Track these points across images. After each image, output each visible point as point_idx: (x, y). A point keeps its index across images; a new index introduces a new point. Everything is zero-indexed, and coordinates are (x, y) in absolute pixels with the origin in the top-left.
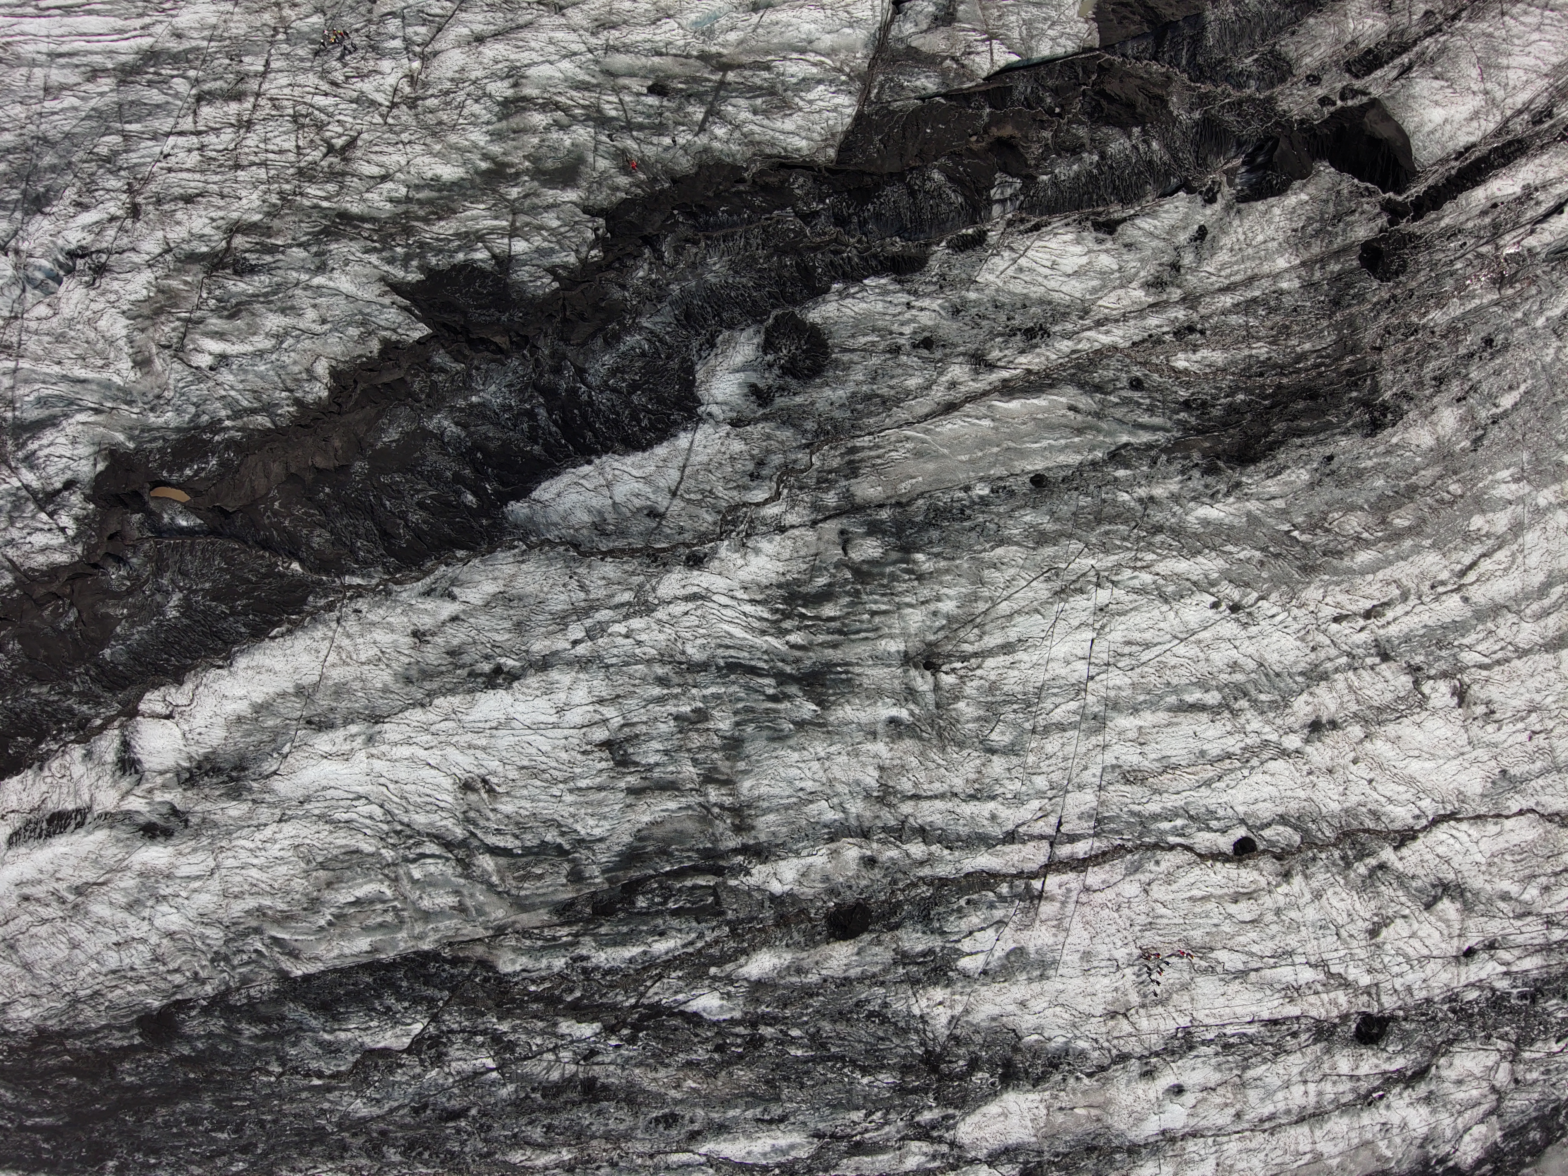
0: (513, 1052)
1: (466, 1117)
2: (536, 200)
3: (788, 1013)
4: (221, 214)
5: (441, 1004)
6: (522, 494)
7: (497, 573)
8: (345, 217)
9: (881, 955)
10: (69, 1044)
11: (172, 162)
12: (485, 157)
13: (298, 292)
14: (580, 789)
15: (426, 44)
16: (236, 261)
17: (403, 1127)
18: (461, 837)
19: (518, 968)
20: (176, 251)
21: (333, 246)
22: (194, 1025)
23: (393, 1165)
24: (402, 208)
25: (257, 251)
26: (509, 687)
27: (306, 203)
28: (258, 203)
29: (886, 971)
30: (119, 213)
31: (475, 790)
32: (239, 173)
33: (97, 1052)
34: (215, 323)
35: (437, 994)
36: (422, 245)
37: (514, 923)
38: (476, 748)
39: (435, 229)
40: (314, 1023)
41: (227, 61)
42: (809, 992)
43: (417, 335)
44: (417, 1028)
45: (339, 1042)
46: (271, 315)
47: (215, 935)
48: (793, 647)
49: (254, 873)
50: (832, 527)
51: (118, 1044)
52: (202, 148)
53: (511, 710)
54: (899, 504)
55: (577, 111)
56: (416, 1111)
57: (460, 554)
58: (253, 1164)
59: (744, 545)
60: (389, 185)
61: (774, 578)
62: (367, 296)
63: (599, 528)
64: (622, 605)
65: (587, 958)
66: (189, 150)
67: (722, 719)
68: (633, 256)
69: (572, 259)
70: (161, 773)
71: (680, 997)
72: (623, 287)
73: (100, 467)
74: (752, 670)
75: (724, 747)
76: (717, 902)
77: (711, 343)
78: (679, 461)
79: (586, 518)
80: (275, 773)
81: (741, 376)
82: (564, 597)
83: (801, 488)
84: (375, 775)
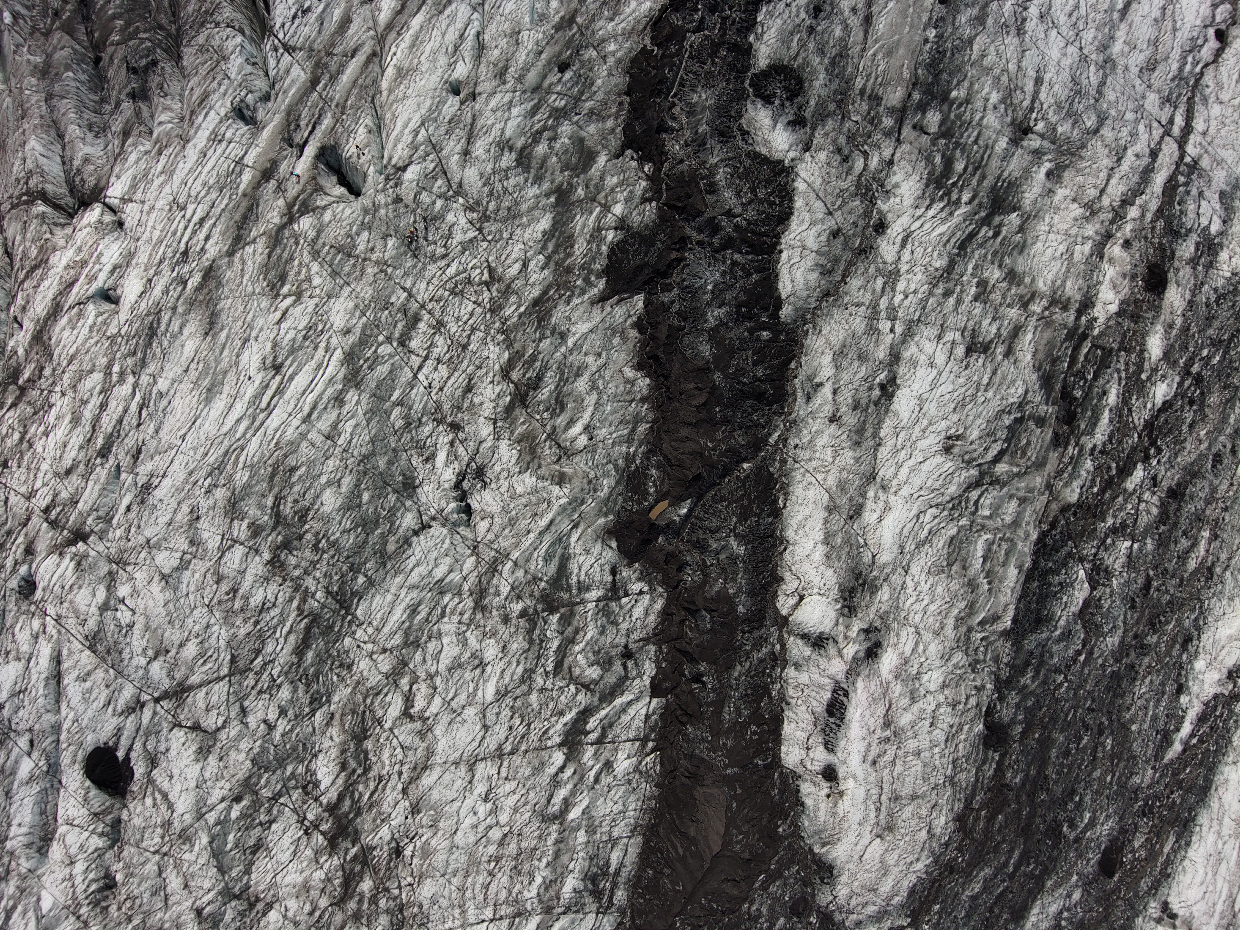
0: (1127, 526)
1: (1152, 579)
2: (594, 182)
3: (1191, 349)
4: (491, 375)
5: (1074, 550)
6: (778, 303)
7: (819, 350)
8: (537, 302)
9: (1186, 272)
10: (976, 805)
12: (548, 195)
13: (571, 359)
14: (988, 384)
15: (450, 187)
16: (528, 385)
17: (1138, 622)
18: (977, 473)
19: (1078, 490)
20: (498, 416)
21: (553, 320)
22: (1005, 713)
23: (1158, 643)
24: (552, 265)
25: (529, 368)
26: (898, 387)
27: (516, 319)
28: (497, 348)
29: (1196, 277)
30: (451, 436)
31: (953, 446)
32: (470, 348)
33: (989, 790)
34: (561, 421)
35: (1067, 549)
36: (582, 267)
37: (1049, 475)
38: (926, 428)
39: (577, 253)
40: (1044, 635)
41: (387, 312)
42: (1186, 329)
43: (641, 304)
44: (1082, 573)
45: (1064, 628)
46: (577, 384)
47: (958, 657)
48: (970, 202)
49: (932, 608)
50: (907, 131)
51: (992, 772)
52: (439, 361)
53: (915, 393)
54: (914, 84)
55: (550, 122)
56: (1133, 607)
57: (793, 365)
58: (1112, 733)
59: (887, 192)
60: (532, 264)
61: (921, 186)
62: (598, 319)
63: (825, 272)
64: (884, 288)
65: (1095, 446)
66: (436, 369)
67: (992, 273)
68: (664, 145)
69: (644, 184)
70: (837, 624)
71: (1149, 406)
72: (681, 161)
73: (614, 545)
74: (972, 236)
75: (1011, 283)
76: (1103, 349)
77: (745, 133)
78: (813, 196)
79: (815, 275)
80: (874, 557)
81: (779, 126)
82: (858, 320)
83: (869, 137)
84: (910, 499)
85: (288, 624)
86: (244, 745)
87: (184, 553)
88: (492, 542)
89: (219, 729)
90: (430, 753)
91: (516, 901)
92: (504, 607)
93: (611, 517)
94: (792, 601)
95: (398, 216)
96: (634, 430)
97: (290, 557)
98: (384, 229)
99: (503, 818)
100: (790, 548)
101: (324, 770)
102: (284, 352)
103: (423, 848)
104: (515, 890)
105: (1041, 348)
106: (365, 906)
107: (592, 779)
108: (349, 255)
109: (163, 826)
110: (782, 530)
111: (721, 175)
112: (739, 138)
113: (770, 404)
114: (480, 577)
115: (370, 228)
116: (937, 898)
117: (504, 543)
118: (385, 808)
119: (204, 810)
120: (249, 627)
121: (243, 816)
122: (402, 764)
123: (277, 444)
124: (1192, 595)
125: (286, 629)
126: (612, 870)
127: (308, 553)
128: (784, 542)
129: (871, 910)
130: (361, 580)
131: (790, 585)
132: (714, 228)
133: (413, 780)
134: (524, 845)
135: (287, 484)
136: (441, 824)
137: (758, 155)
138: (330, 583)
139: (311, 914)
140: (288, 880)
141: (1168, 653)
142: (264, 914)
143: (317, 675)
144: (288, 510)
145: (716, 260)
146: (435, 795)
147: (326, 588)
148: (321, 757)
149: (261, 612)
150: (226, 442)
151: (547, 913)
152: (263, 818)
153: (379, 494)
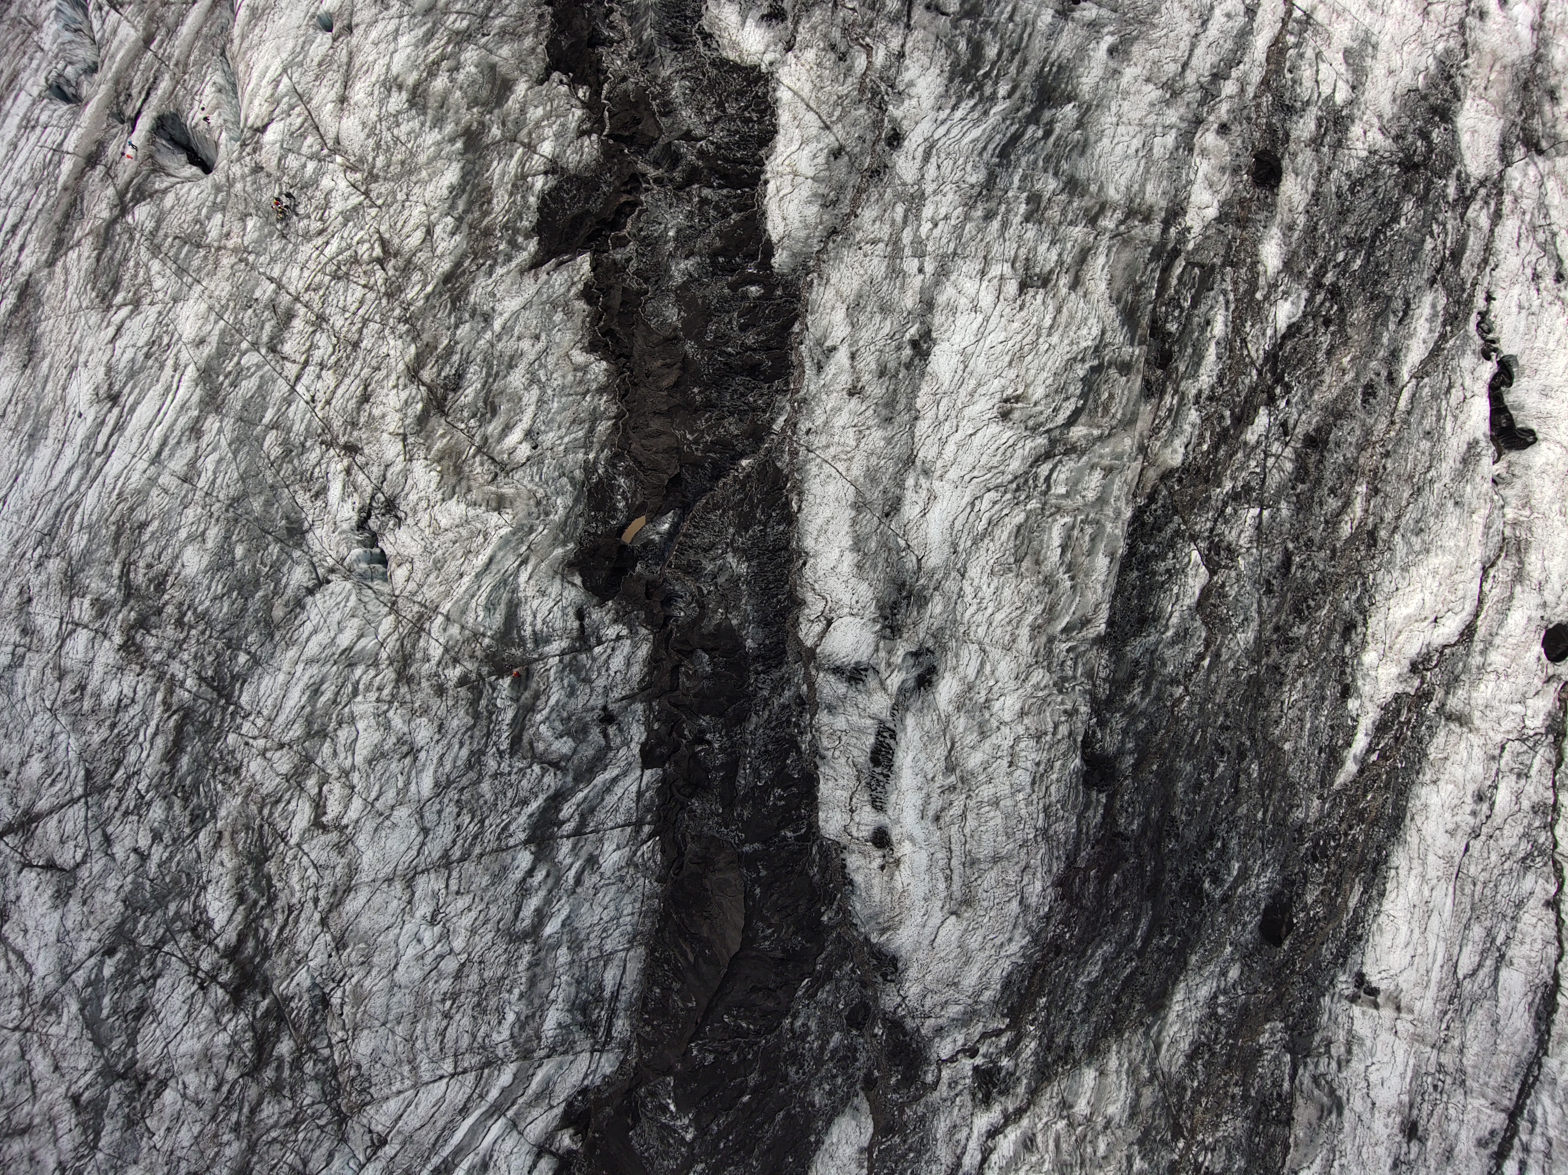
0: (1254, 490)
1: (1292, 553)
2: (512, 117)
3: (1322, 254)
4: (394, 377)
5: (1183, 527)
6: (769, 250)
7: (829, 305)
8: (448, 278)
9: (1306, 157)
10: (1081, 864)
11: (321, 397)
12: (452, 140)
13: (500, 346)
14: (1051, 327)
15: (324, 144)
16: (445, 387)
17: (1278, 610)
18: (1046, 441)
19: (1182, 450)
20: (408, 430)
21: (472, 299)
22: (1109, 742)
23: (1309, 635)
24: (465, 228)
25: (444, 364)
26: (935, 342)
27: (422, 302)
28: (400, 342)
29: (1321, 161)
30: (346, 462)
31: (1011, 411)
32: (363, 345)
33: (1097, 842)
34: (494, 428)
35: (1174, 526)
36: (505, 227)
37: (1141, 435)
38: (975, 391)
39: (497, 209)
40: (1152, 639)
41: (250, 311)
42: (1311, 229)
43: (587, 267)
44: (1195, 555)
45: (1179, 626)
46: (510, 378)
47: (1039, 676)
48: (1010, 95)
49: (1000, 616)
50: (919, 14)
51: (1098, 819)
52: (322, 366)
53: (955, 347)
55: (449, 49)
56: (1269, 591)
57: (796, 328)
58: (1257, 756)
59: (900, 93)
60: (438, 230)
61: (942, 80)
62: (532, 290)
63: (828, 204)
64: (906, 217)
65: (1200, 392)
66: (319, 377)
67: (1046, 183)
68: (600, 61)
69: (578, 113)
70: (877, 650)
71: (1269, 332)
72: (624, 79)
73: (578, 580)
74: (1016, 138)
75: (1072, 194)
76: (1202, 266)
77: (707, 37)
78: (801, 107)
79: (814, 209)
80: (919, 561)
81: (750, 22)
82: (876, 261)
83: (871, 26)
84: (960, 483)
85: (153, 724)
86: (112, 882)
87: (16, 646)
88: (414, 594)
89: (78, 866)
90: (352, 870)
91: (483, 1047)
92: (437, 675)
93: (571, 545)
94: (817, 628)
95: (259, 189)
96: (591, 430)
97: (148, 637)
98: (241, 207)
99: (458, 943)
100: (811, 561)
101: (216, 905)
102: (122, 377)
103: (354, 992)
104: (481, 1034)
105: (1118, 273)
106: (286, 1073)
107: (571, 881)
108: (199, 246)
109: (21, 995)
110: (799, 539)
111: (677, 89)
112: (700, 44)
113: (770, 380)
114: (401, 640)
115: (224, 209)
116: (1042, 988)
117: (430, 594)
118: (300, 946)
119: (69, 969)
120: (104, 732)
121: (119, 972)
122: (317, 887)
123: (120, 495)
124: (1349, 568)
125: (151, 730)
126: (607, 994)
127: (170, 631)
128: (802, 555)
129: (953, 1010)
130: (242, 658)
131: (815, 607)
132: (673, 158)
133: (335, 906)
134: (487, 974)
135: (137, 545)
136: (375, 960)
137: (725, 62)
138: (203, 667)
139: (217, 1089)
140: (183, 1049)
141: (1325, 647)
142: (158, 1095)
143: (195, 786)
144: (140, 578)
145: (679, 199)
146: (364, 923)
147: (198, 673)
148: (210, 889)
149: (117, 711)
150: (56, 500)
151: (525, 1058)
152: (144, 972)
153: (256, 546)
